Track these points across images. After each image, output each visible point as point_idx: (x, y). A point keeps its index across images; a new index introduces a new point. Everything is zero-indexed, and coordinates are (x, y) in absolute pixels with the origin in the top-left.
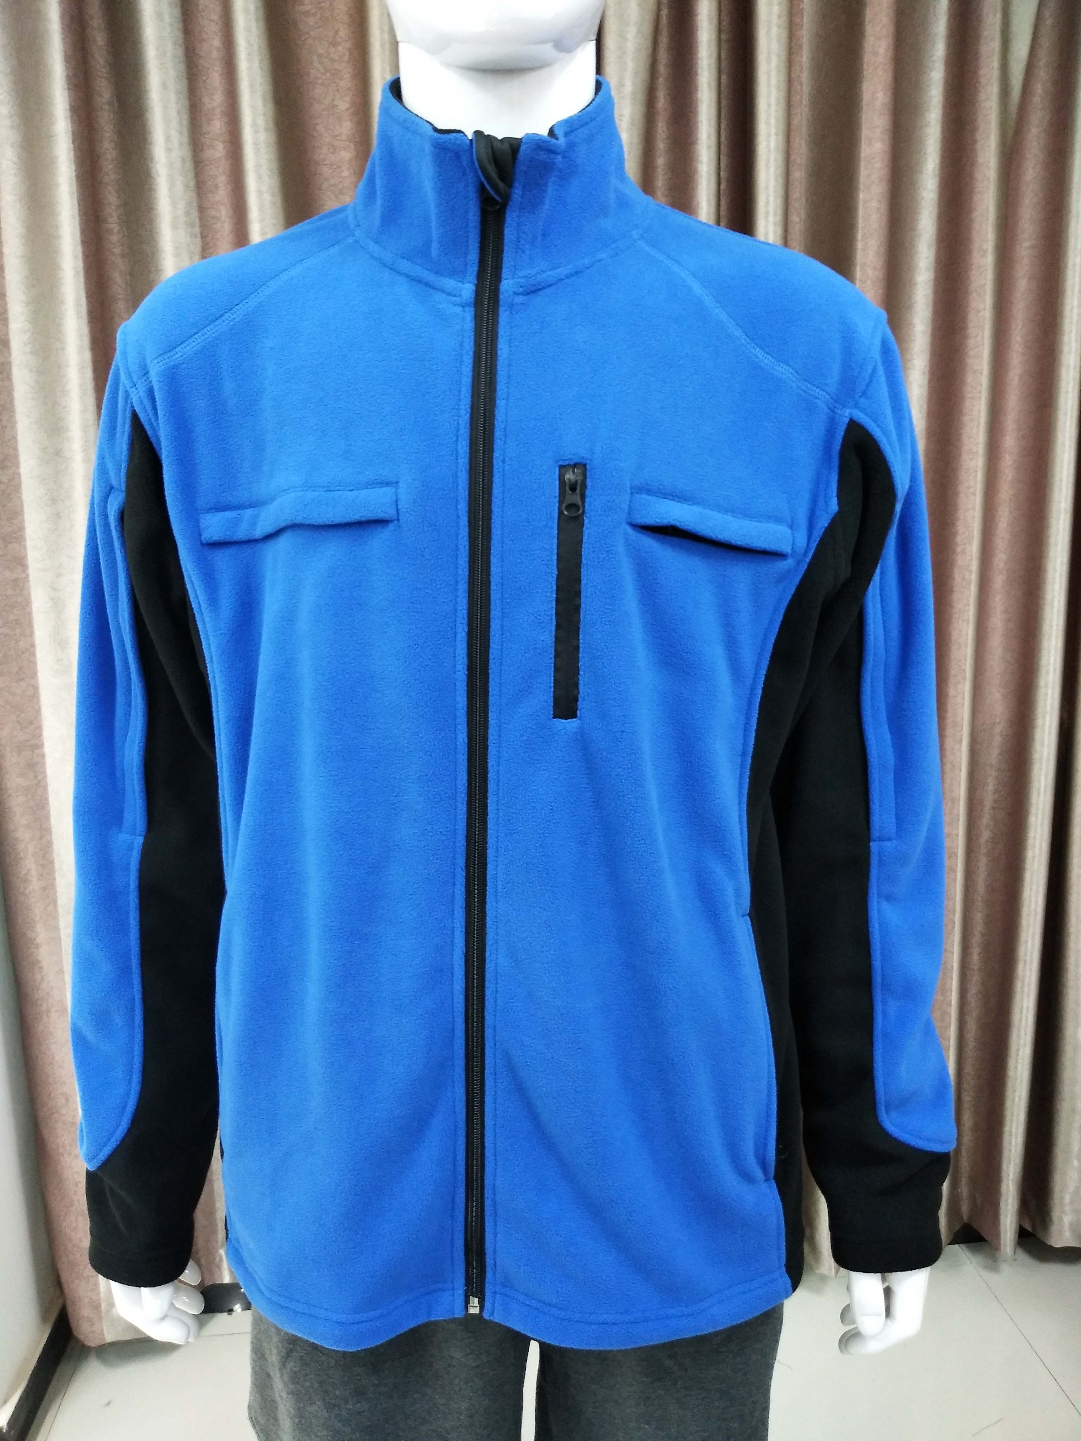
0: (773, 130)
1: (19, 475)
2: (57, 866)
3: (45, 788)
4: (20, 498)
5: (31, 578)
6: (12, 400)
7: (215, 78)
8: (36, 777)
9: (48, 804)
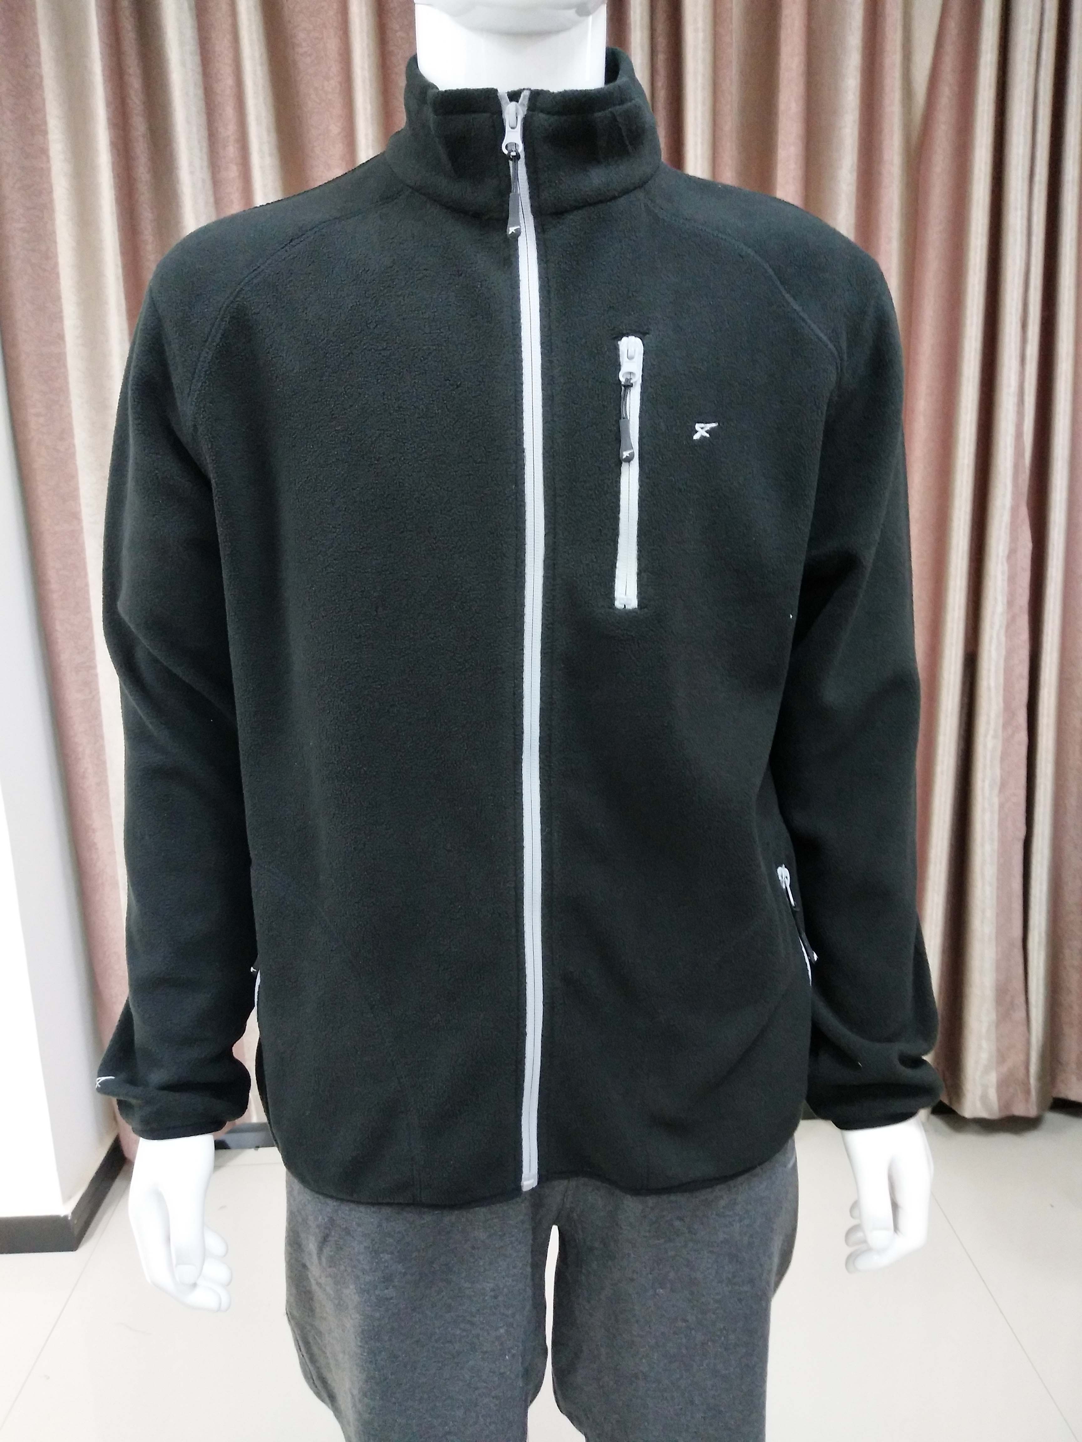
0: (699, 140)
1: (74, 446)
2: (108, 765)
3: (99, 701)
4: (75, 464)
5: (85, 530)
6: (67, 383)
7: (229, 112)
8: (91, 693)
9: (100, 715)
